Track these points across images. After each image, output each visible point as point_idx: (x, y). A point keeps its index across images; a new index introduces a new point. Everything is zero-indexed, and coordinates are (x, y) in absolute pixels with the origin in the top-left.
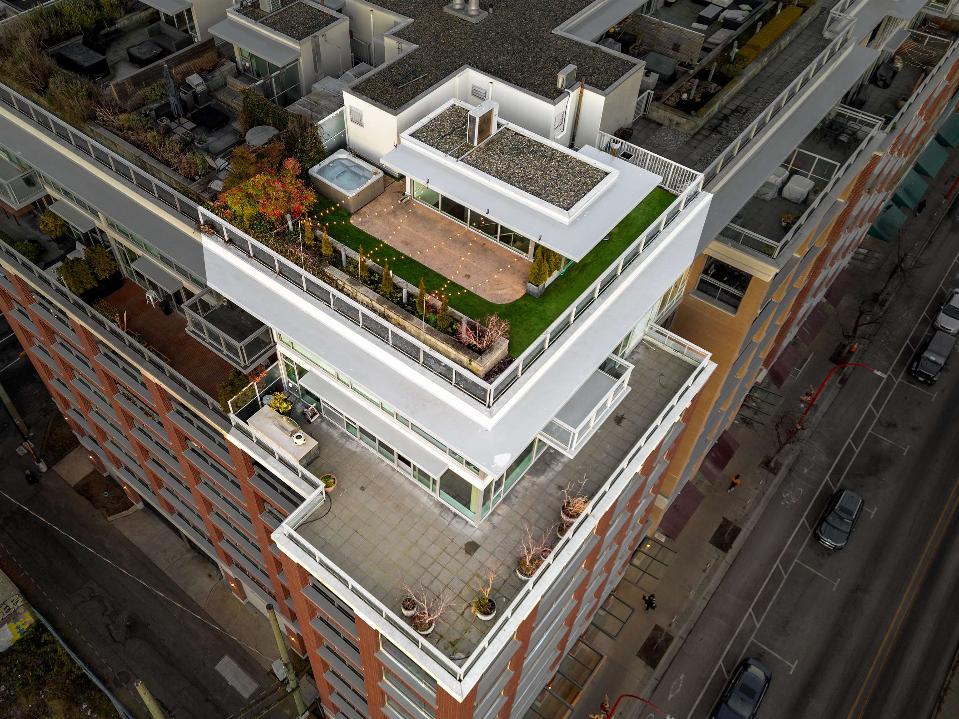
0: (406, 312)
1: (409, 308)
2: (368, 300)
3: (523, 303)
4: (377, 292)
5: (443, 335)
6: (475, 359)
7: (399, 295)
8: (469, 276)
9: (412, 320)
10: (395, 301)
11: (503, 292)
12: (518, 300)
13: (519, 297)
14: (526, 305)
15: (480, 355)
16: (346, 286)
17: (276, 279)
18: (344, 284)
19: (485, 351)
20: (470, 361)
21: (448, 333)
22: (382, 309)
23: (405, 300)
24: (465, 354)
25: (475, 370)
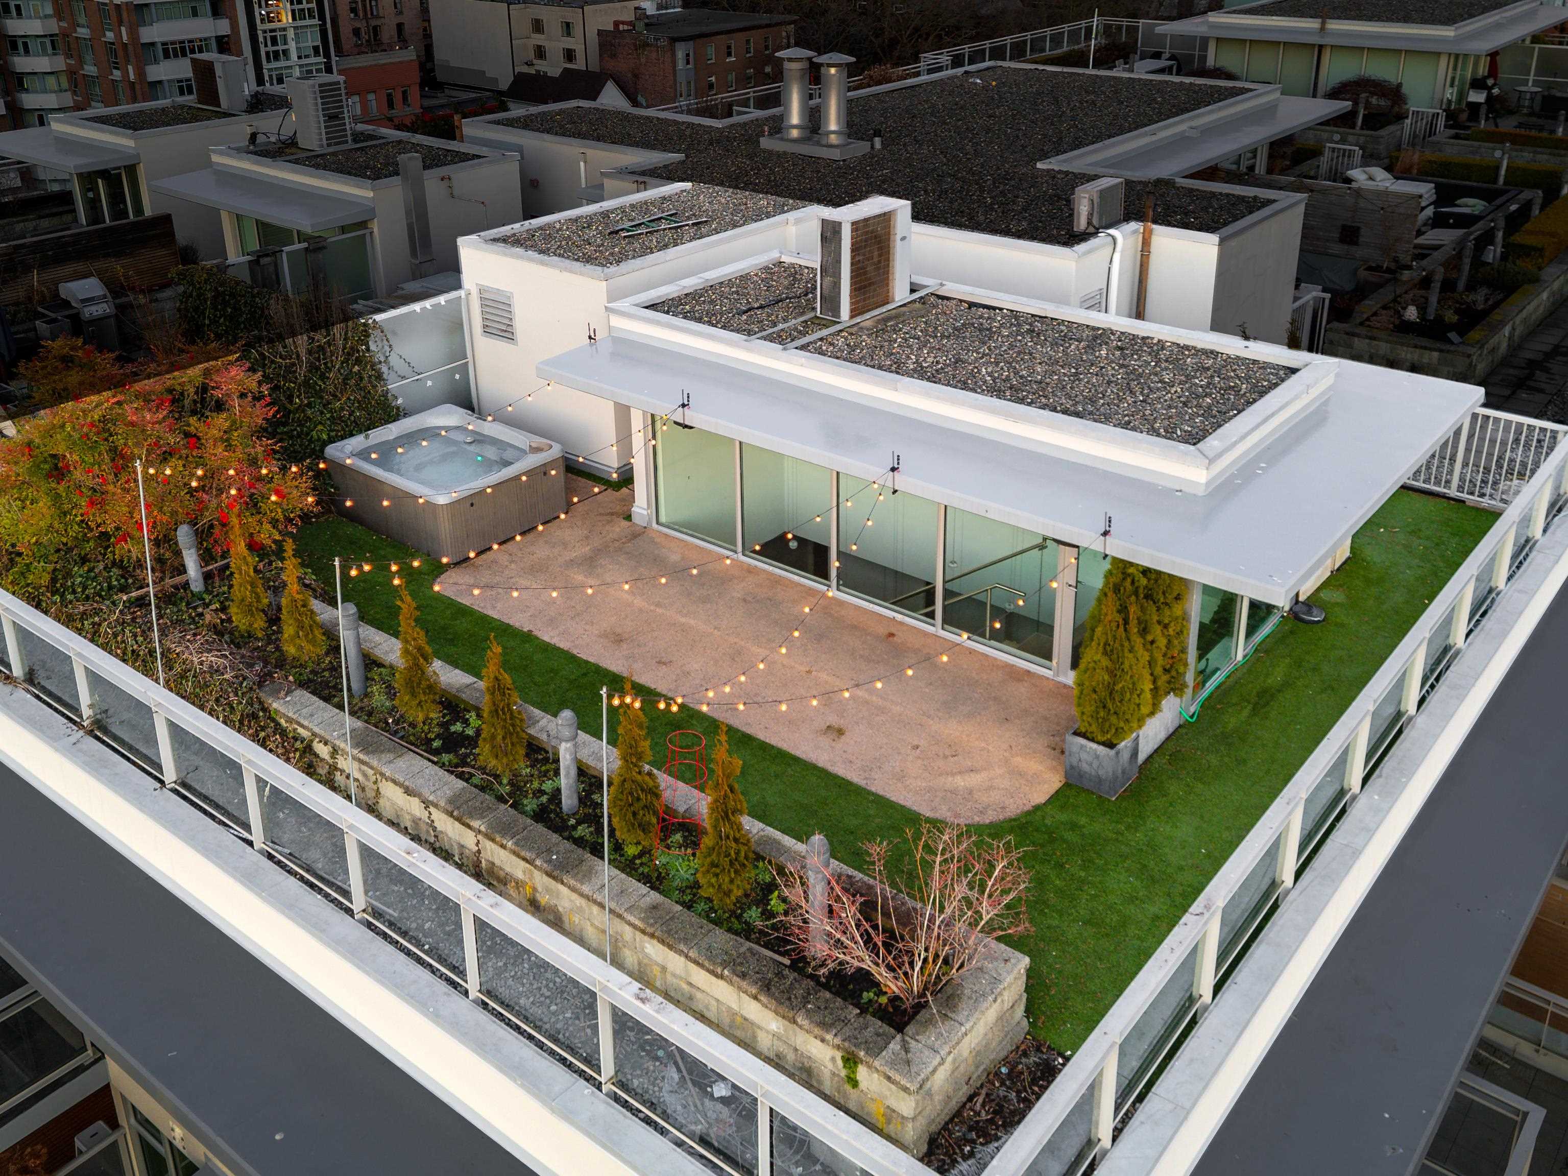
0: (567, 845)
1: (582, 831)
2: (414, 807)
3: (1063, 817)
4: (460, 776)
5: (720, 938)
6: (875, 1050)
7: (548, 786)
8: (840, 732)
9: (587, 876)
10: (530, 804)
11: (974, 780)
12: (1037, 808)
13: (1040, 796)
14: (1074, 826)
15: (900, 1029)
16: (342, 763)
17: (72, 752)
18: (335, 751)
19: (920, 1007)
20: (851, 1061)
21: (747, 932)
22: (469, 840)
23: (568, 801)
24: (824, 1026)
25: (876, 1111)
